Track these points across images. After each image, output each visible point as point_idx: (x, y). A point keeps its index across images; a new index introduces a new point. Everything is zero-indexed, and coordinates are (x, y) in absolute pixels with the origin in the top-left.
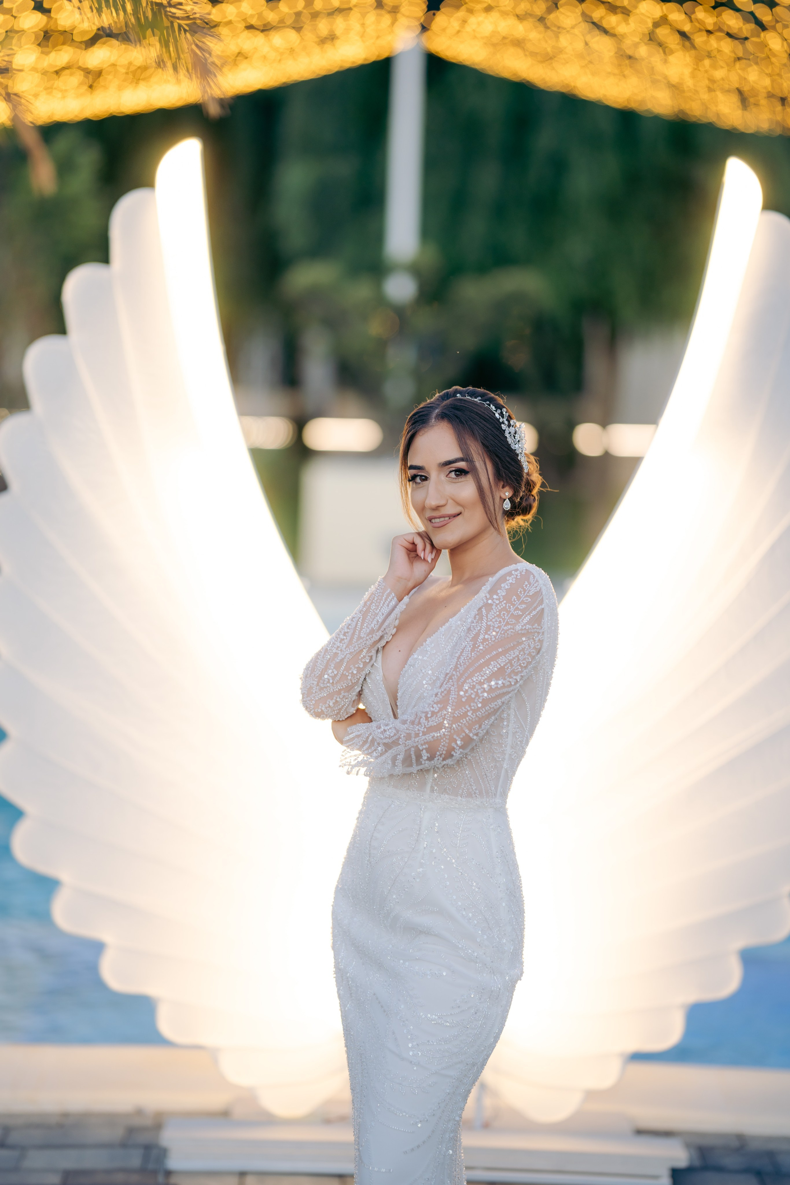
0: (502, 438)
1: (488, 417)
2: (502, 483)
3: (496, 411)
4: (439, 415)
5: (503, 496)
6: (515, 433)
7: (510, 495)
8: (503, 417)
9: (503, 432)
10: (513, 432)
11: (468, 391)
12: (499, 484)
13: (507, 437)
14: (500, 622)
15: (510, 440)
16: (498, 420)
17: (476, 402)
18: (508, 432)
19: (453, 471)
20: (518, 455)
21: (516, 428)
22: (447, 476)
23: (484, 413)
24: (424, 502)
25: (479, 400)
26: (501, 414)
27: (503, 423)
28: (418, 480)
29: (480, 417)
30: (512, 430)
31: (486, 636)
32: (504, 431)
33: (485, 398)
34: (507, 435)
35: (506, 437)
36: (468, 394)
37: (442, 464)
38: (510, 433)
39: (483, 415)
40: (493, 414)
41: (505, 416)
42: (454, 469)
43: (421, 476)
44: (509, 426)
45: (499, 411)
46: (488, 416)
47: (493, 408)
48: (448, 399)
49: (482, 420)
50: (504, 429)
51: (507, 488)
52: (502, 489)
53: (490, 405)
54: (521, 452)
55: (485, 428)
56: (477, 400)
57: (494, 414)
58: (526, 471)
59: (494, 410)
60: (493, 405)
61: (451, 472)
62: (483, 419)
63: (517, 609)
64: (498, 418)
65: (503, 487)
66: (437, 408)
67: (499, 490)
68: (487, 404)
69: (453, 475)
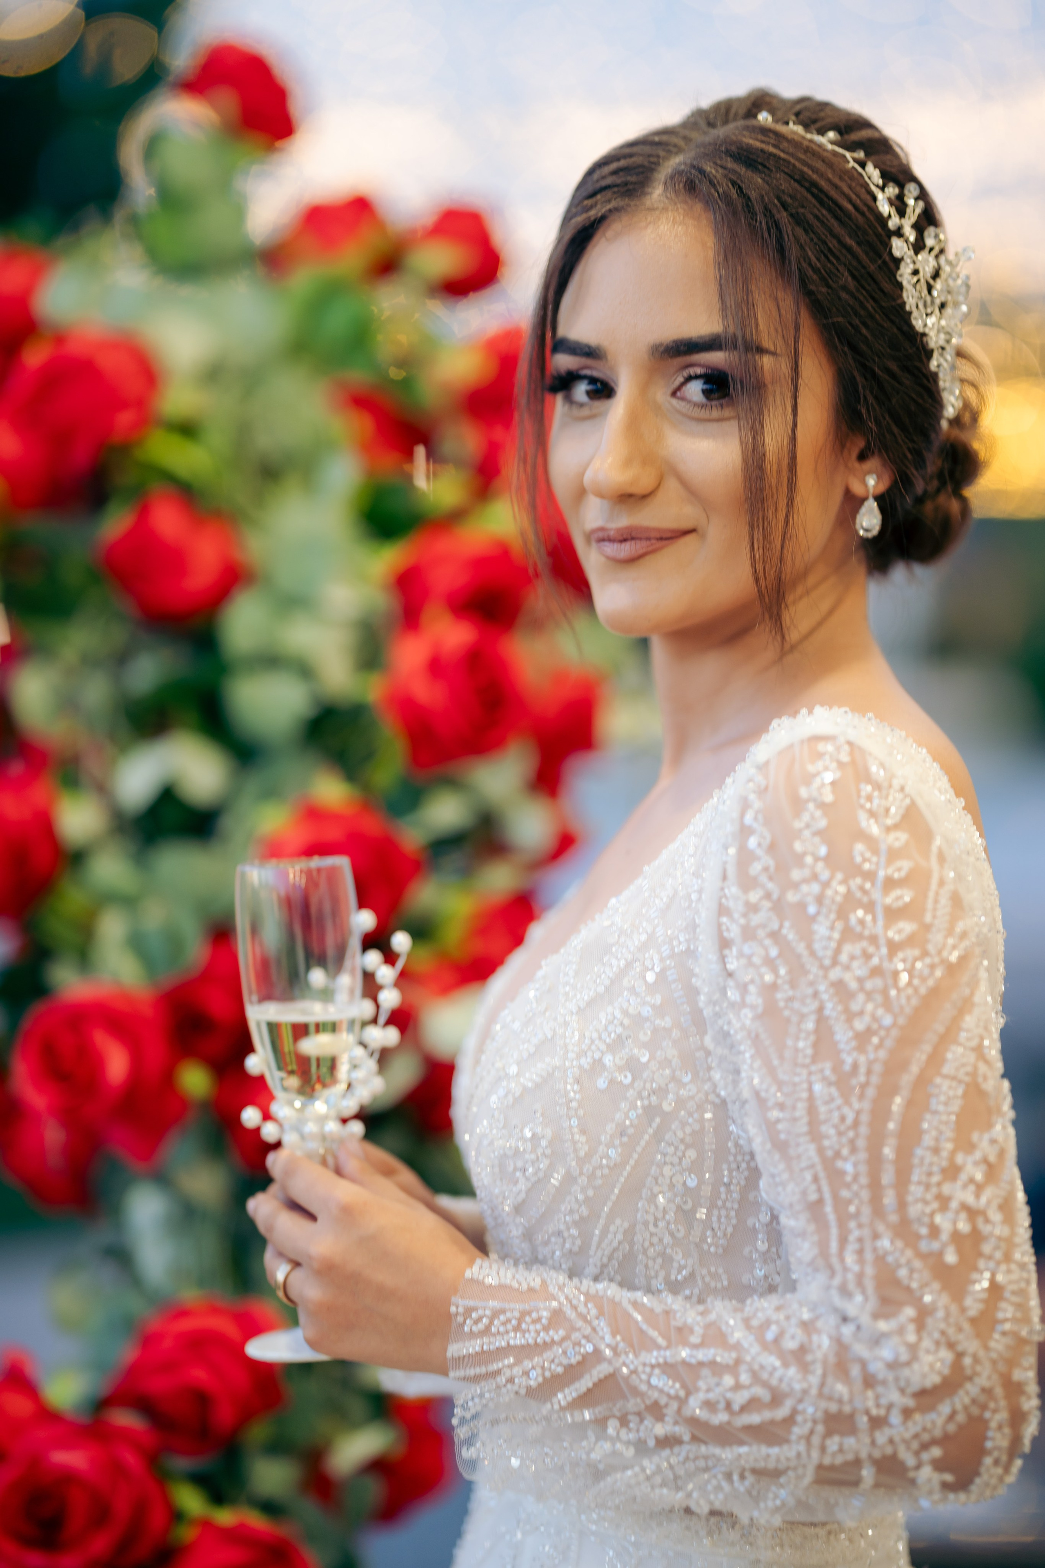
0: (887, 286)
1: (849, 207)
2: (861, 443)
3: (883, 189)
4: (681, 173)
5: (857, 489)
6: (936, 275)
7: (882, 488)
8: (902, 213)
9: (892, 265)
10: (927, 270)
11: (798, 107)
12: (848, 445)
13: (905, 283)
14: (867, 956)
15: (911, 298)
16: (883, 221)
17: (820, 146)
18: (911, 267)
19: (697, 377)
20: (929, 354)
21: (942, 260)
22: (674, 394)
23: (836, 187)
24: (583, 474)
25: (832, 143)
26: (897, 203)
27: (899, 233)
28: (581, 390)
29: (821, 203)
30: (926, 262)
31: (860, 1025)
32: (898, 261)
33: (856, 136)
34: (905, 273)
35: (900, 286)
36: (797, 114)
37: (662, 349)
38: (916, 272)
39: (833, 193)
40: (868, 198)
41: (909, 211)
42: (699, 371)
43: (592, 380)
44: (919, 246)
45: (892, 190)
46: (850, 201)
47: (873, 174)
48: (726, 122)
49: (824, 212)
50: (897, 253)
51: (873, 463)
52: (857, 465)
53: (863, 165)
54: (942, 342)
55: (833, 243)
56: (828, 140)
57: (875, 199)
58: (950, 412)
59: (877, 186)
60: (875, 167)
61: (689, 379)
62: (830, 210)
63: (890, 884)
64: (886, 214)
65: (862, 457)
66: (679, 150)
67: (846, 466)
68: (855, 160)
69: (695, 389)
